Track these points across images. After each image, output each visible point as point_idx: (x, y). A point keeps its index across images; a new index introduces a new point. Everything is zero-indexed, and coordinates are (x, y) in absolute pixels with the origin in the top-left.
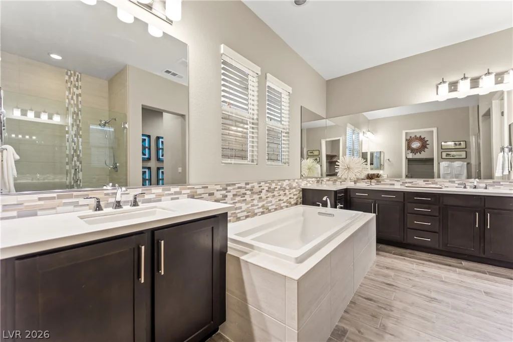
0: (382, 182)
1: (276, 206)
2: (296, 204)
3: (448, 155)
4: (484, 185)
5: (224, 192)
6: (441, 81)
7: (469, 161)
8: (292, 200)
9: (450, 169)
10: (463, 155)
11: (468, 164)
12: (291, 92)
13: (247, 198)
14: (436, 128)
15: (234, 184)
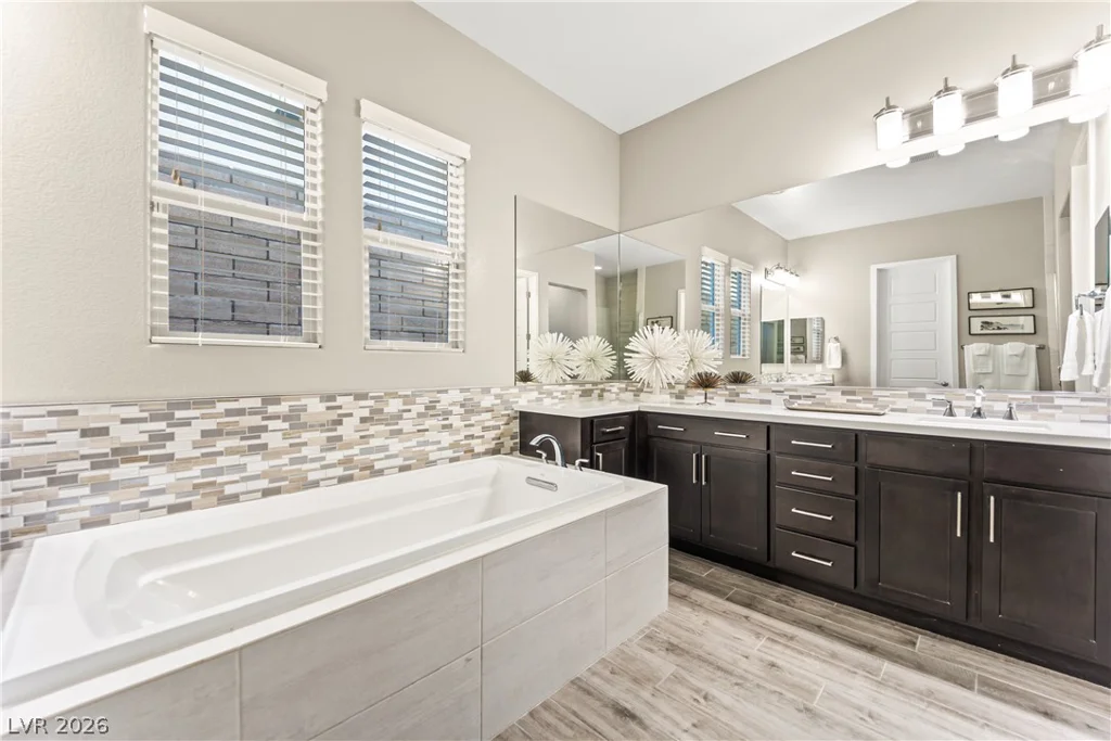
0: (741, 396)
1: (405, 459)
2: (496, 451)
3: (986, 324)
5: (161, 425)
6: (884, 106)
7: (1041, 341)
8: (473, 442)
9: (991, 362)
10: (1026, 324)
11: (1041, 348)
12: (468, 157)
13: (273, 440)
14: (955, 256)
15: (211, 402)
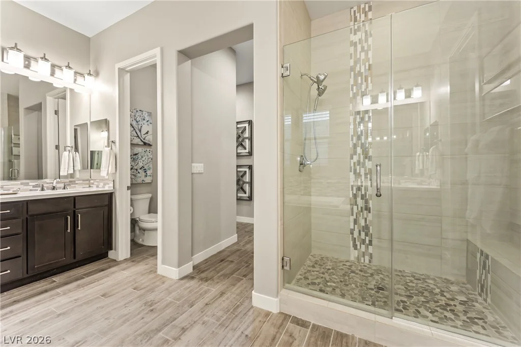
4: (62, 185)
